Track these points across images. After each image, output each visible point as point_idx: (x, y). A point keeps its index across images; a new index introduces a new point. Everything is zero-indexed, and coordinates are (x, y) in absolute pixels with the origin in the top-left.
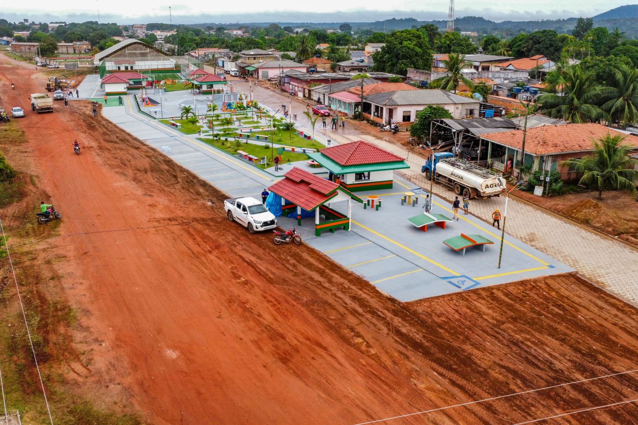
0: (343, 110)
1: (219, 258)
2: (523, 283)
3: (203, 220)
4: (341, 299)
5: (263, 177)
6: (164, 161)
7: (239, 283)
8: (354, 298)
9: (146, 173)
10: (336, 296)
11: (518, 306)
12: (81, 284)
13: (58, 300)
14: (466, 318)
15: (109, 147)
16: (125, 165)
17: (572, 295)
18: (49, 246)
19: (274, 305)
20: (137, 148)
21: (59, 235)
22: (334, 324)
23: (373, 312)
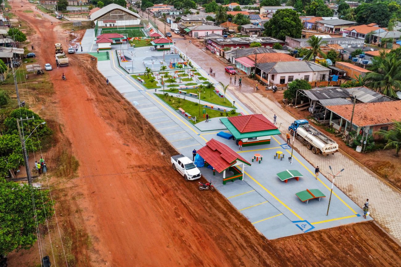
0: (244, 70)
1: (168, 201)
2: (340, 228)
3: (159, 168)
4: (235, 235)
5: (194, 131)
6: (135, 114)
7: (179, 221)
8: (243, 236)
9: (124, 124)
10: (232, 233)
11: (335, 246)
12: (92, 217)
13: (81, 228)
14: (303, 255)
15: (102, 100)
16: (112, 117)
17: (368, 239)
18: (73, 185)
19: (198, 238)
20: (119, 101)
21: (78, 176)
22: (230, 255)
23: (252, 247)
